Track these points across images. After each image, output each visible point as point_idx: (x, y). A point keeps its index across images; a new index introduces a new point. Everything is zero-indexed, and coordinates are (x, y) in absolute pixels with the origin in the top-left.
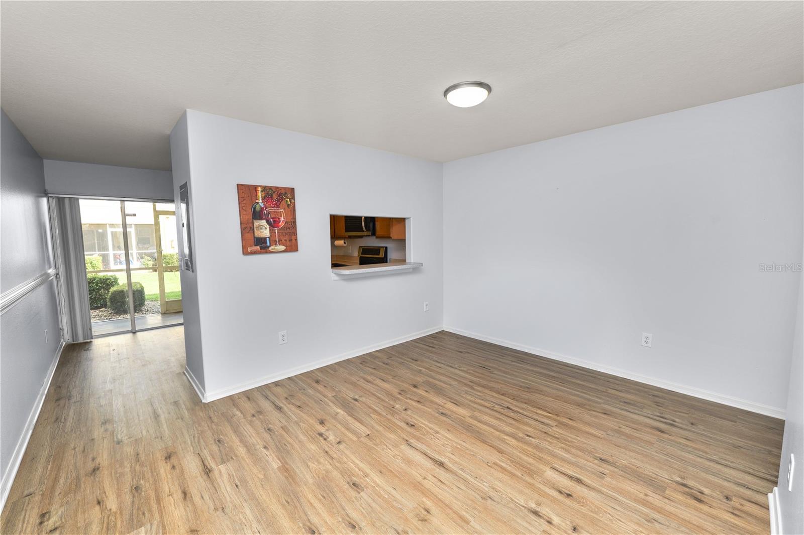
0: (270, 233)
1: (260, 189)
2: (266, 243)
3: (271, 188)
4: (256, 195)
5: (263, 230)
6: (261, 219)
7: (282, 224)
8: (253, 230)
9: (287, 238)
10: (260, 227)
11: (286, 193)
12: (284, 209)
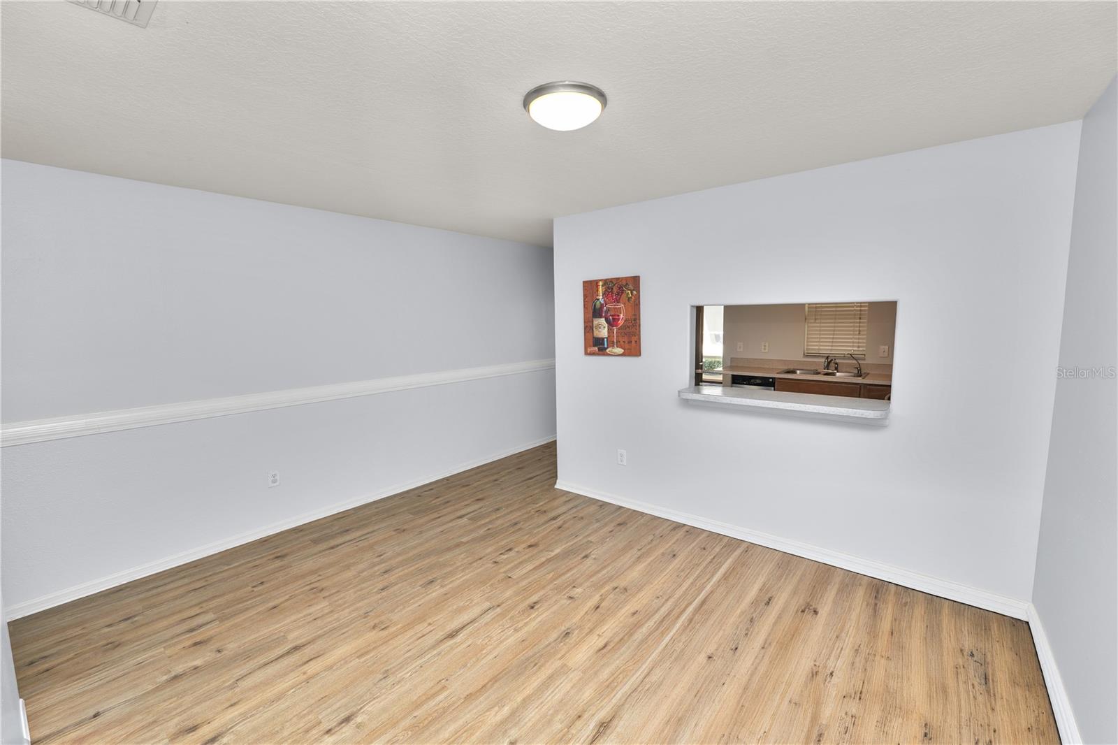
0: (609, 333)
1: (601, 283)
2: (604, 344)
3: (611, 280)
4: (597, 291)
5: (603, 331)
6: (601, 317)
7: (621, 322)
8: (593, 329)
9: (626, 339)
10: (599, 326)
11: (627, 284)
12: (625, 304)
